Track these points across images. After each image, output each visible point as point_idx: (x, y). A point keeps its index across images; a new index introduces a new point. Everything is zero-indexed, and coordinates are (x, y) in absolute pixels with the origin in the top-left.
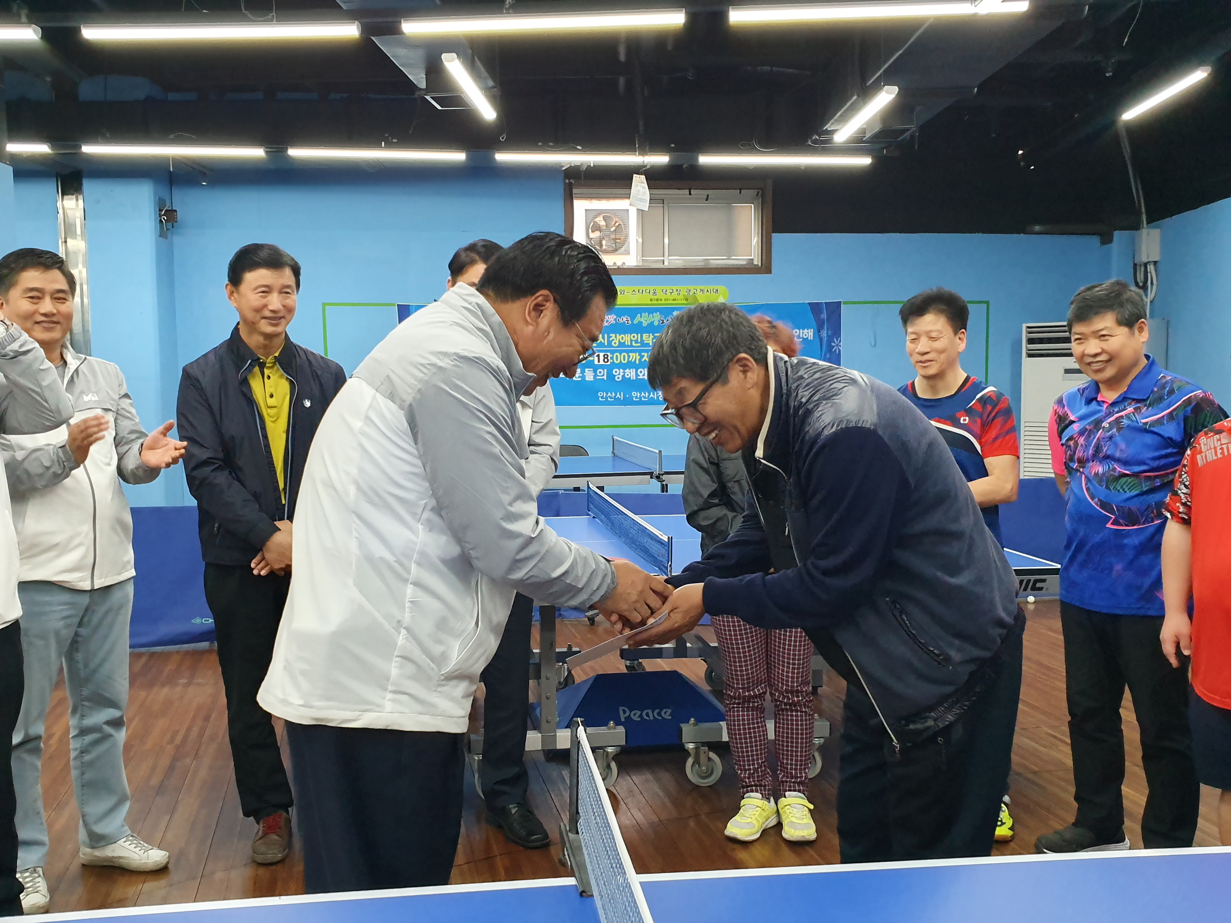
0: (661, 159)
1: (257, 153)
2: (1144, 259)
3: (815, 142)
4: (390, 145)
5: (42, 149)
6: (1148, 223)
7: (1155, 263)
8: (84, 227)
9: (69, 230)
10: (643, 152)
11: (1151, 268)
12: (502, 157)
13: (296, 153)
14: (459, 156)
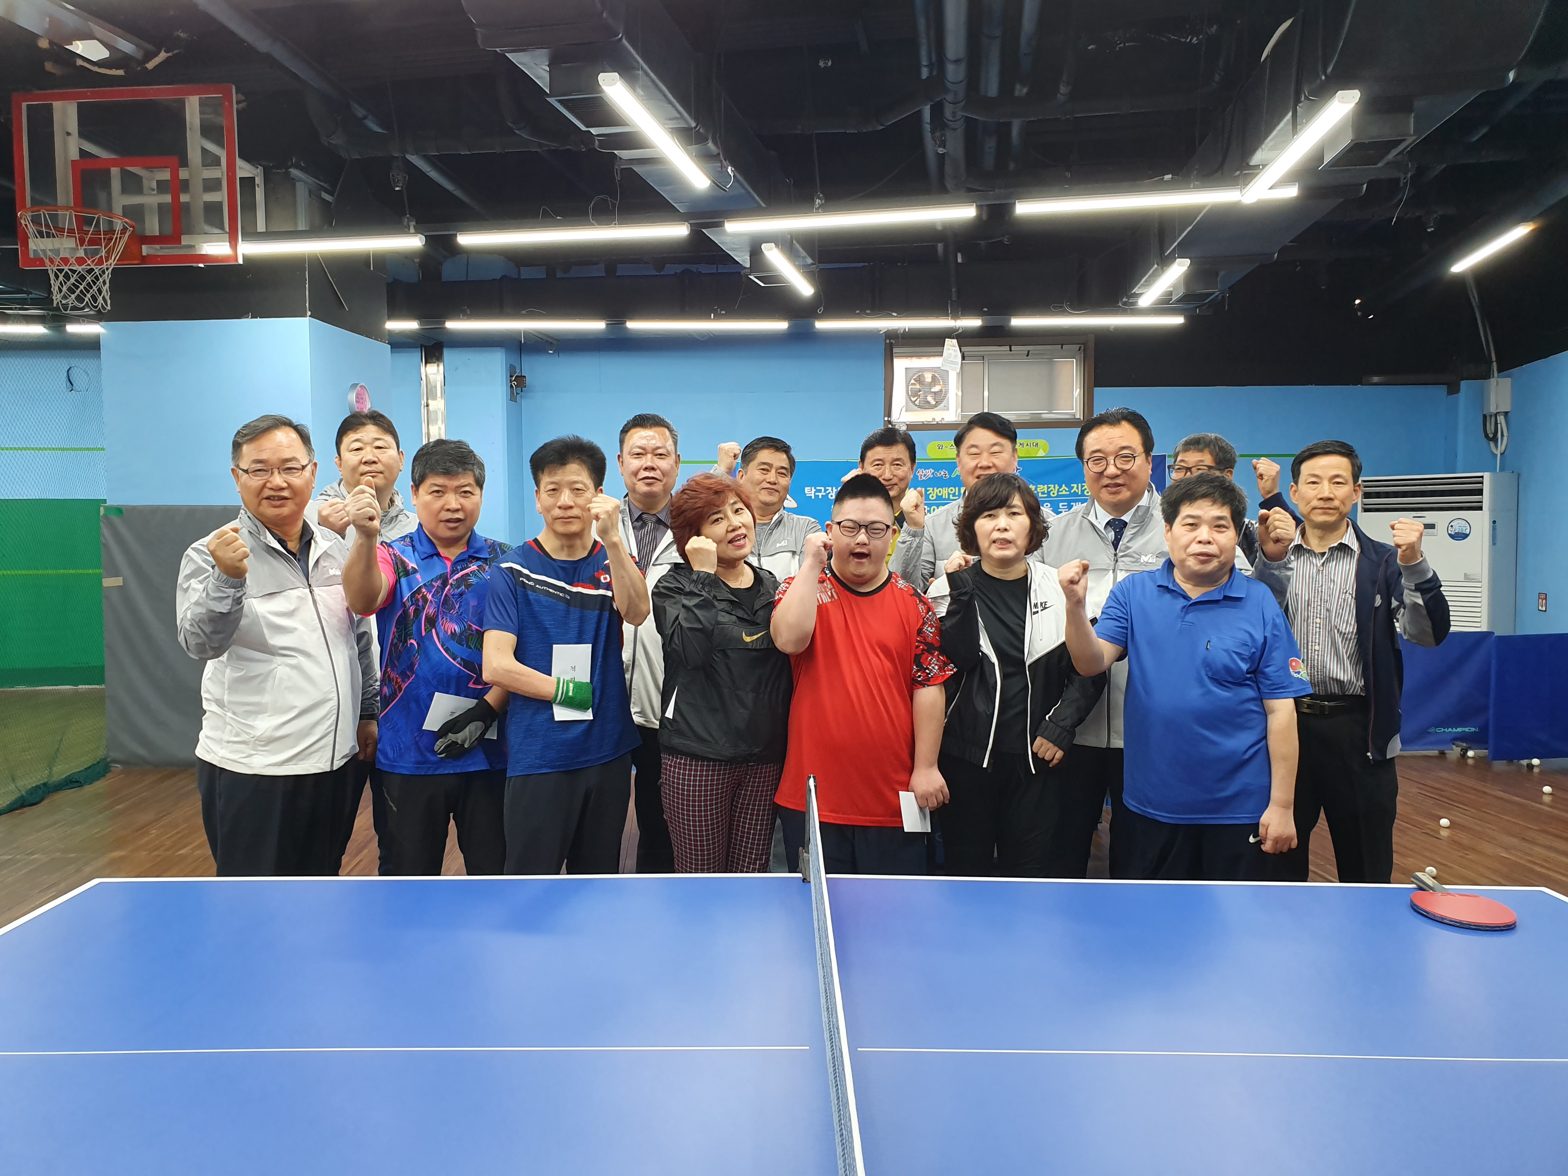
0: (974, 323)
1: (598, 325)
2: (1493, 410)
3: (1125, 304)
4: (719, 317)
5: (412, 325)
6: (1499, 372)
7: (1506, 414)
8: (443, 392)
9: (431, 394)
10: (955, 317)
11: (1501, 419)
12: (821, 325)
13: (633, 325)
14: (782, 325)
